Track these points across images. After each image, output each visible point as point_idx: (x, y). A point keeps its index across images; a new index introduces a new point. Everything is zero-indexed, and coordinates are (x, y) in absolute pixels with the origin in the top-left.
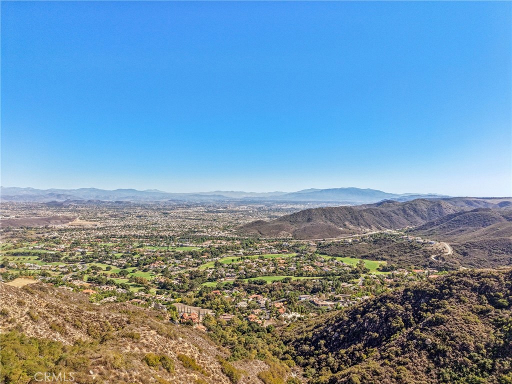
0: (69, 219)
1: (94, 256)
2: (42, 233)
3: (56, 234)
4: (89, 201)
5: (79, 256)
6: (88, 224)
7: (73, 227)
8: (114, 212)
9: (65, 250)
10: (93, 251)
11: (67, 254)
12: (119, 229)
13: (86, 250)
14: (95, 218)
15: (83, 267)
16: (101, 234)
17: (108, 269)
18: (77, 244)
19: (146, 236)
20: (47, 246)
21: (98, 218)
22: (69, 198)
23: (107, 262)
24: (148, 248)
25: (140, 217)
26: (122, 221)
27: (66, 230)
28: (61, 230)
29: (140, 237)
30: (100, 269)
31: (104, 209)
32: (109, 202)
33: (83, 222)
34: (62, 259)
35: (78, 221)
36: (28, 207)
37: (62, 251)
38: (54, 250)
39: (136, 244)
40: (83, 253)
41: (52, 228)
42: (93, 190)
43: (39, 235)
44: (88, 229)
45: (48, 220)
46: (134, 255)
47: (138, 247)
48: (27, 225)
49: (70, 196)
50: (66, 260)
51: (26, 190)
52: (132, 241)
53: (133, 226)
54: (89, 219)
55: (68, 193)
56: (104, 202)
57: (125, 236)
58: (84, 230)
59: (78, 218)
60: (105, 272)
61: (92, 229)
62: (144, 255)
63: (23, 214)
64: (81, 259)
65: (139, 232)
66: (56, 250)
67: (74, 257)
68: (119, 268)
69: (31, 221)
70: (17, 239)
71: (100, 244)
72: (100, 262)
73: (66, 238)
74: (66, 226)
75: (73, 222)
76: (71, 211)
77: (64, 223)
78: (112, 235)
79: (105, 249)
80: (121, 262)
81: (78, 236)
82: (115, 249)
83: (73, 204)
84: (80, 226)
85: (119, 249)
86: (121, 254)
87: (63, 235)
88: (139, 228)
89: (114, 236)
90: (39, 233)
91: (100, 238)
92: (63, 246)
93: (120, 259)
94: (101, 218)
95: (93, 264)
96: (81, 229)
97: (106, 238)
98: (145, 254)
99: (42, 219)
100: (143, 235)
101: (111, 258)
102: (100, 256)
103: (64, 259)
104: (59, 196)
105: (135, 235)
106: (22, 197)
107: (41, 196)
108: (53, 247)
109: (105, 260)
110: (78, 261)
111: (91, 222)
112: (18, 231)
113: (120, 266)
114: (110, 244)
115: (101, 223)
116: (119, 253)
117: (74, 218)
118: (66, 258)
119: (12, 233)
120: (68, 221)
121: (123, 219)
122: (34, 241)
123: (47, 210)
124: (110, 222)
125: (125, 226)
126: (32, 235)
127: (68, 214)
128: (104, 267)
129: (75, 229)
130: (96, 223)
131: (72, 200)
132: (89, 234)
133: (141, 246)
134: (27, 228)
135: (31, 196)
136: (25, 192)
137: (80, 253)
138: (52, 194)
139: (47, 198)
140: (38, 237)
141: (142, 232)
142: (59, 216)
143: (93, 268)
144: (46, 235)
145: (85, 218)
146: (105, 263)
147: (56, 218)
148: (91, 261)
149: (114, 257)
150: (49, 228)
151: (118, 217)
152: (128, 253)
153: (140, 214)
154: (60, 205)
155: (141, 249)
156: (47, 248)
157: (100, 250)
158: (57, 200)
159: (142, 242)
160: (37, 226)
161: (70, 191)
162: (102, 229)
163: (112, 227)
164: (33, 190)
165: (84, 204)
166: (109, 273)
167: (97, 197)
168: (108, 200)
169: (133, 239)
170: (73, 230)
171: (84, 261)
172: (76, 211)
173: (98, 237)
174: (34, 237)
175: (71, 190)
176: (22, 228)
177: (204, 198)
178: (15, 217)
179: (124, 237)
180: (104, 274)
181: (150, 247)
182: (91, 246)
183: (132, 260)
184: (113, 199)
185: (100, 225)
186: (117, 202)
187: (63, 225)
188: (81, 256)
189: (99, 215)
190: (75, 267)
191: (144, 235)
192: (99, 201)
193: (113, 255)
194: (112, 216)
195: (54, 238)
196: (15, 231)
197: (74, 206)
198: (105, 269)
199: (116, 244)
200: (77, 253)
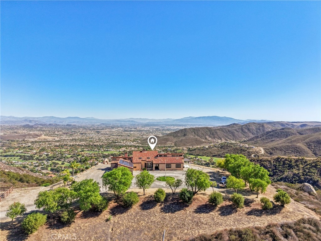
0: (38, 136)
1: (54, 156)
2: (21, 144)
3: (30, 144)
4: (50, 124)
5: (45, 157)
6: (50, 138)
7: (40, 140)
8: (66, 131)
9: (36, 153)
10: (53, 154)
11: (37, 156)
12: (69, 141)
13: (49, 153)
14: (53, 134)
15: (48, 163)
16: (58, 144)
17: (63, 164)
18: (43, 150)
19: (86, 145)
20: (25, 151)
21: (56, 134)
22: (37, 123)
23: (62, 160)
24: (86, 152)
25: (82, 134)
26: (71, 136)
27: (36, 142)
28: (33, 142)
29: (82, 146)
30: (58, 164)
31: (60, 129)
32: (63, 125)
33: (47, 137)
34: (35, 158)
35: (43, 137)
36: (11, 128)
37: (34, 154)
38: (29, 154)
39: (79, 150)
40: (47, 155)
41: (27, 140)
42: (53, 117)
43: (19, 145)
44: (49, 141)
45: (25, 136)
46: (78, 156)
47: (80, 151)
48: (12, 139)
49: (37, 121)
50: (37, 159)
51: (9, 118)
52: (77, 148)
53: (77, 140)
54: (50, 135)
55: (37, 120)
56: (59, 125)
57: (73, 145)
58: (47, 142)
59: (43, 135)
60: (61, 166)
61: (52, 141)
62: (84, 156)
63: (8, 133)
64: (46, 158)
65: (81, 143)
66: (30, 153)
67: (42, 158)
69: (13, 137)
70: (6, 147)
71: (57, 150)
72: (57, 160)
73: (36, 147)
74: (36, 139)
75: (40, 137)
76: (39, 130)
77: (34, 138)
78: (65, 145)
79: (61, 153)
80: (70, 160)
81: (43, 145)
82: (67, 153)
83: (40, 126)
84: (45, 139)
85: (69, 153)
86: (70, 156)
87: (34, 145)
88: (81, 140)
89: (66, 145)
90: (19, 144)
91: (57, 146)
92: (35, 151)
93: (70, 158)
94: (57, 135)
95: (54, 161)
96: (45, 141)
97: (62, 146)
98: (85, 155)
99: (21, 135)
100: (84, 144)
101: (64, 158)
102: (58, 157)
103: (36, 158)
104: (30, 121)
105: (79, 145)
106: (7, 122)
107: (19, 121)
108: (29, 152)
109: (61, 159)
110: (44, 160)
111: (51, 137)
112: (6, 143)
113: (69, 162)
114: (64, 150)
115: (58, 138)
116: (69, 155)
117: (41, 135)
118: (37, 158)
119: (2, 144)
120: (37, 136)
121: (71, 135)
122: (16, 148)
123: (24, 130)
124: (64, 137)
125: (73, 140)
126: (15, 145)
127: (37, 133)
128: (60, 163)
129: (41, 141)
130: (54, 138)
131: (39, 124)
132: (51, 144)
133: (83, 151)
134: (12, 141)
135: (13, 122)
136: (9, 119)
137: (45, 155)
138: (26, 120)
139: (23, 122)
140: (19, 146)
141: (83, 143)
142: (32, 134)
143: (53, 163)
144: (24, 145)
145: (47, 135)
146: (61, 161)
147: (29, 135)
148: (52, 160)
149: (66, 157)
150: (25, 141)
151: (68, 134)
152: (75, 155)
153: (82, 132)
154: (32, 127)
155: (83, 153)
156: (25, 152)
157: (57, 153)
158: (29, 124)
159: (83, 148)
160: (17, 139)
161: (37, 118)
162: (58, 141)
163: (65, 140)
164: (14, 118)
165: (47, 126)
166: (63, 166)
167: (55, 122)
168: (62, 124)
169: (78, 147)
170: (40, 142)
171: (48, 160)
172: (42, 131)
173: (56, 146)
174: (16, 146)
175: (38, 118)
176: (8, 141)
177: (123, 123)
178: (4, 134)
179: (72, 146)
180: (60, 166)
181: (88, 152)
182: (52, 151)
183: (77, 159)
184: (65, 123)
185: (57, 139)
186: (67, 125)
187: (34, 139)
188: (46, 157)
189: (56, 133)
190: (43, 163)
191: (85, 145)
192: (56, 124)
193: (66, 156)
194: (64, 134)
195: (29, 146)
196: (4, 143)
197: (40, 127)
198: (61, 164)
199: (67, 150)
200: (44, 155)
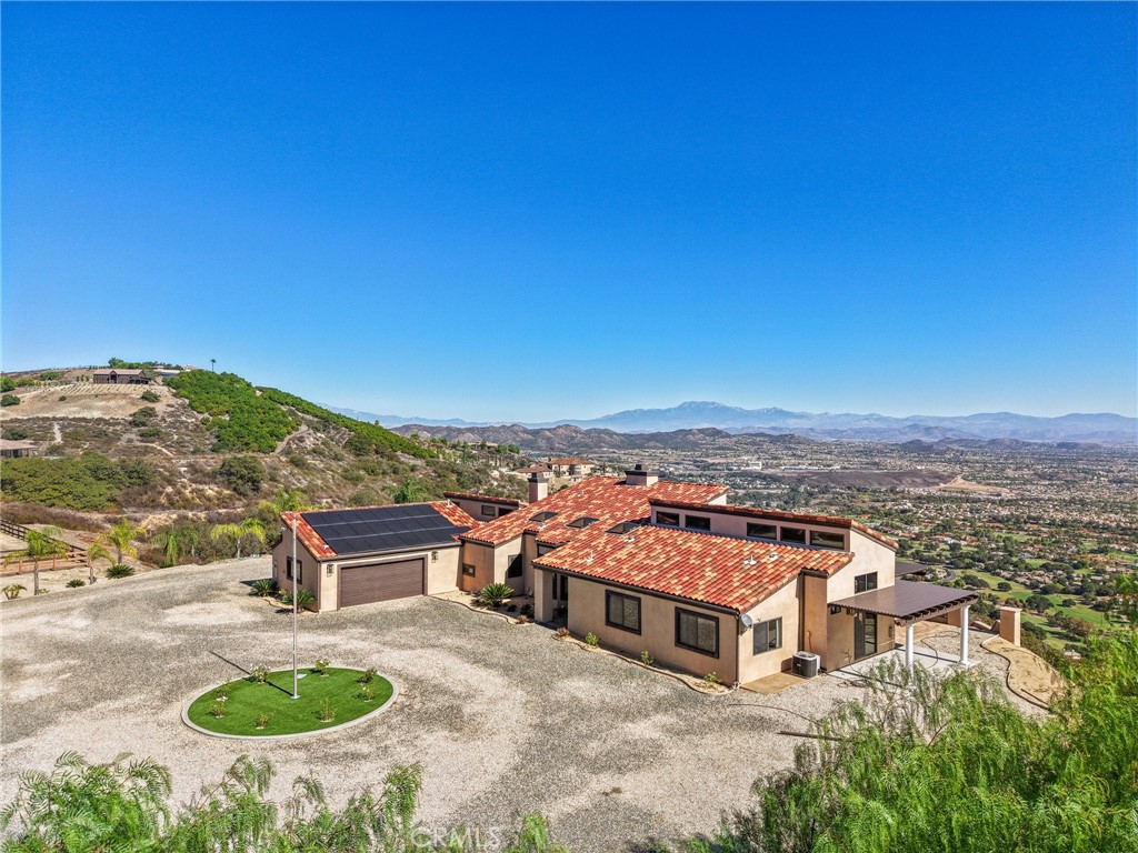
0: (943, 479)
1: (977, 556)
2: (884, 501)
3: (909, 505)
4: (993, 442)
5: (944, 553)
6: (982, 491)
7: (946, 494)
8: (1051, 467)
9: (918, 537)
10: (977, 547)
11: (920, 544)
12: (1054, 506)
13: (963, 543)
14: (998, 477)
15: (949, 575)
16: (1005, 512)
17: (1003, 587)
18: (946, 527)
19: (1124, 529)
20: (886, 526)
21: (1007, 478)
22: (949, 435)
23: (1004, 573)
24: (1118, 557)
25: (1121, 482)
26: (1069, 489)
27: (930, 499)
28: (919, 498)
29: (1106, 528)
30: (983, 584)
31: (1027, 461)
32: (1043, 445)
33: (971, 486)
34: (909, 552)
35: (959, 482)
36: (867, 452)
37: (913, 539)
38: (897, 535)
39: (1089, 544)
40: (953, 547)
41: (903, 492)
42: (1006, 416)
43: (877, 504)
44: (978, 500)
45: (899, 476)
46: (1076, 567)
47: (1092, 551)
48: (860, 483)
49: (951, 430)
50: (917, 555)
51: (867, 419)
52: (1081, 536)
53: (1092, 503)
54: (986, 481)
55: (949, 425)
56: (1029, 444)
57: (1064, 523)
58: (967, 501)
59: (959, 477)
60: (993, 593)
61: (988, 500)
62: (1105, 572)
63: (856, 463)
64: (947, 558)
65: (1106, 516)
66: (901, 534)
67: (934, 553)
68: (1030, 591)
69: (865, 477)
70: (837, 508)
71: (996, 534)
72: (986, 570)
73: (925, 515)
74: (933, 490)
75: (948, 485)
76: (949, 462)
77: (928, 484)
78: (1029, 517)
79: (1005, 546)
80: (1039, 578)
81: (952, 512)
82: (1030, 549)
83: (956, 447)
84: (963, 492)
85: (1041, 550)
86: (1041, 562)
87: (921, 508)
88: (1105, 507)
89: (1036, 520)
90: (878, 501)
91: (1000, 522)
92: (916, 529)
93: (1038, 572)
94: (1013, 479)
95: (970, 572)
96: (964, 498)
97: (1017, 523)
98: (1108, 569)
99: (886, 475)
100: (1114, 524)
101: (1015, 566)
102: (990, 559)
103: (912, 554)
104: (928, 430)
105: (1090, 523)
106: (859, 432)
107: (895, 430)
108: (898, 528)
109: (1000, 568)
110: (940, 562)
111: (988, 487)
112: (841, 494)
113: (1033, 586)
114: (1021, 537)
115: (1011, 490)
116: (1040, 557)
117: (952, 476)
118: (917, 552)
119: (831, 496)
120: (937, 480)
121: (1069, 484)
122: (864, 513)
123: (901, 457)
124: (1035, 491)
125: (1072, 501)
126: (864, 502)
127: (940, 468)
128: (993, 582)
129: (948, 498)
130: (998, 489)
131: (955, 438)
132: (978, 511)
133: (1103, 551)
134: (858, 490)
135: (875, 431)
136: (865, 422)
137: (947, 547)
138: (914, 427)
139: (905, 434)
140: (872, 508)
141: (1113, 519)
142: (921, 470)
143: (968, 579)
144: (889, 505)
145: (975, 478)
146: (998, 575)
147: (915, 473)
148: (968, 567)
149: (1023, 566)
150: (898, 493)
151: (1059, 479)
152: (1062, 560)
153: (1122, 475)
154: (928, 448)
155: (1100, 558)
156: (886, 529)
157: (994, 546)
158: (923, 439)
159: (1108, 541)
160: (876, 486)
161: (953, 419)
162: (1010, 502)
163: (1038, 500)
164: (880, 419)
165: (980, 447)
166: (1004, 596)
167: (1014, 433)
168: (1040, 441)
169: (1084, 532)
170: (944, 500)
171: (951, 563)
172: (958, 462)
173: (995, 519)
174: (865, 507)
175: (956, 418)
176: (849, 488)
178: (842, 468)
179: (1062, 526)
180: (990, 595)
181: (1127, 556)
182: (974, 535)
183: (1069, 578)
184: (1052, 438)
185: (1006, 494)
186: (1061, 445)
187: (927, 489)
188: (948, 554)
189: (1010, 472)
190: (932, 571)
191: (1118, 526)
192: (1017, 441)
193: (1022, 561)
194: (1042, 477)
195: (904, 511)
196: (837, 493)
197: (957, 451)
198: (996, 587)
199: (1034, 538)
200: (942, 546)
